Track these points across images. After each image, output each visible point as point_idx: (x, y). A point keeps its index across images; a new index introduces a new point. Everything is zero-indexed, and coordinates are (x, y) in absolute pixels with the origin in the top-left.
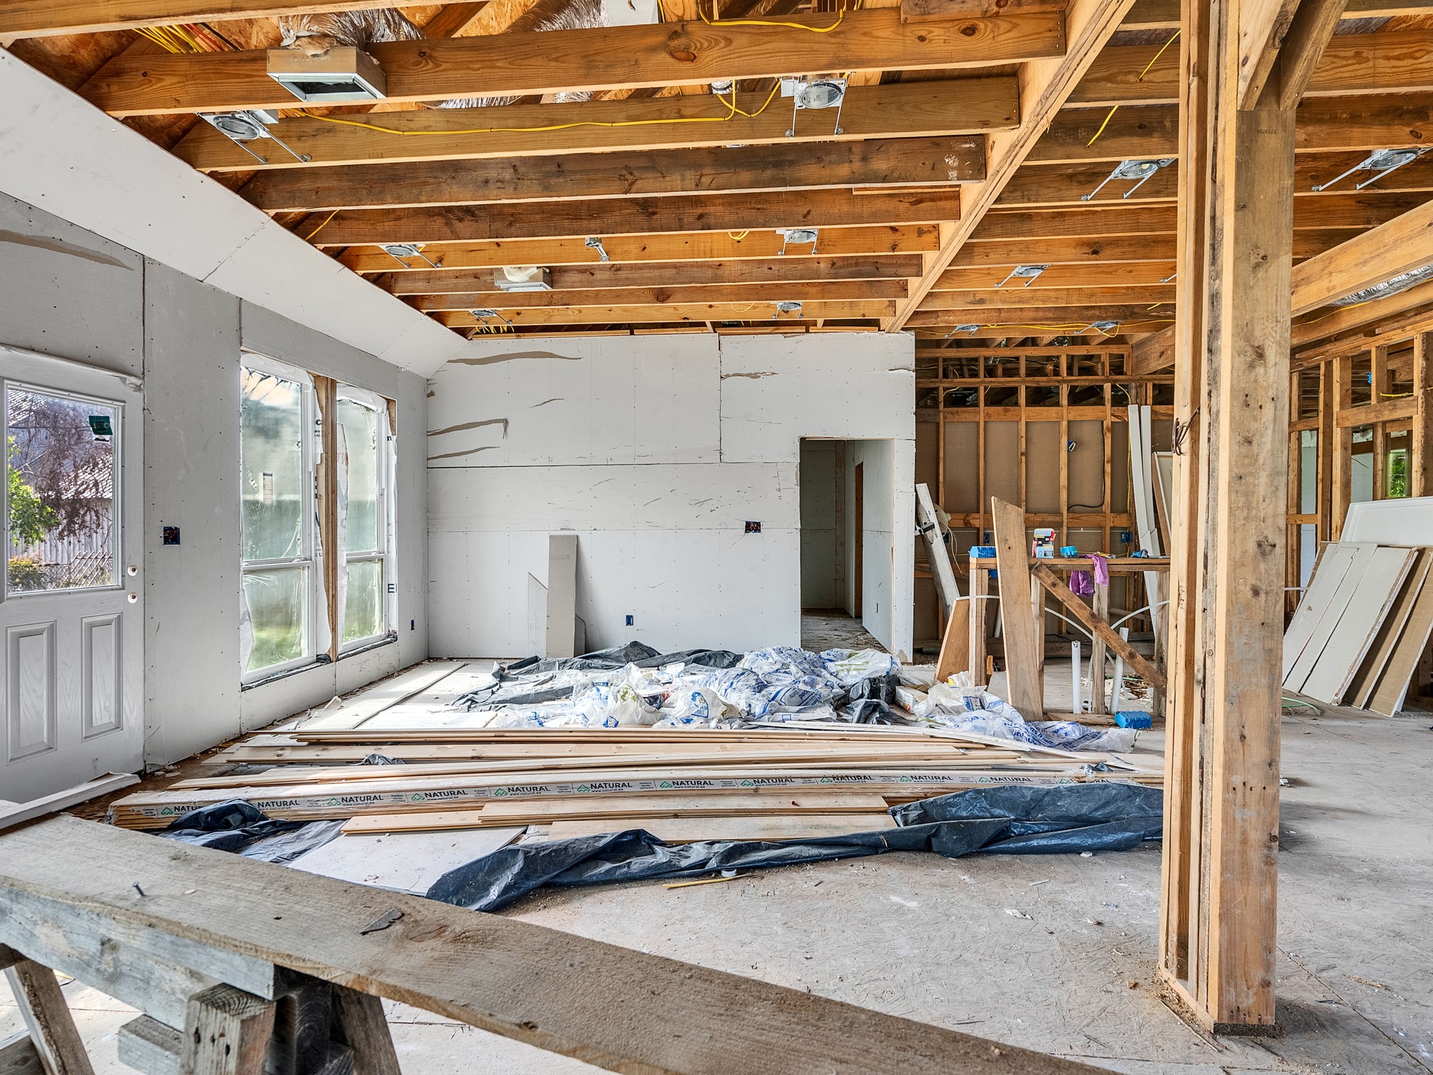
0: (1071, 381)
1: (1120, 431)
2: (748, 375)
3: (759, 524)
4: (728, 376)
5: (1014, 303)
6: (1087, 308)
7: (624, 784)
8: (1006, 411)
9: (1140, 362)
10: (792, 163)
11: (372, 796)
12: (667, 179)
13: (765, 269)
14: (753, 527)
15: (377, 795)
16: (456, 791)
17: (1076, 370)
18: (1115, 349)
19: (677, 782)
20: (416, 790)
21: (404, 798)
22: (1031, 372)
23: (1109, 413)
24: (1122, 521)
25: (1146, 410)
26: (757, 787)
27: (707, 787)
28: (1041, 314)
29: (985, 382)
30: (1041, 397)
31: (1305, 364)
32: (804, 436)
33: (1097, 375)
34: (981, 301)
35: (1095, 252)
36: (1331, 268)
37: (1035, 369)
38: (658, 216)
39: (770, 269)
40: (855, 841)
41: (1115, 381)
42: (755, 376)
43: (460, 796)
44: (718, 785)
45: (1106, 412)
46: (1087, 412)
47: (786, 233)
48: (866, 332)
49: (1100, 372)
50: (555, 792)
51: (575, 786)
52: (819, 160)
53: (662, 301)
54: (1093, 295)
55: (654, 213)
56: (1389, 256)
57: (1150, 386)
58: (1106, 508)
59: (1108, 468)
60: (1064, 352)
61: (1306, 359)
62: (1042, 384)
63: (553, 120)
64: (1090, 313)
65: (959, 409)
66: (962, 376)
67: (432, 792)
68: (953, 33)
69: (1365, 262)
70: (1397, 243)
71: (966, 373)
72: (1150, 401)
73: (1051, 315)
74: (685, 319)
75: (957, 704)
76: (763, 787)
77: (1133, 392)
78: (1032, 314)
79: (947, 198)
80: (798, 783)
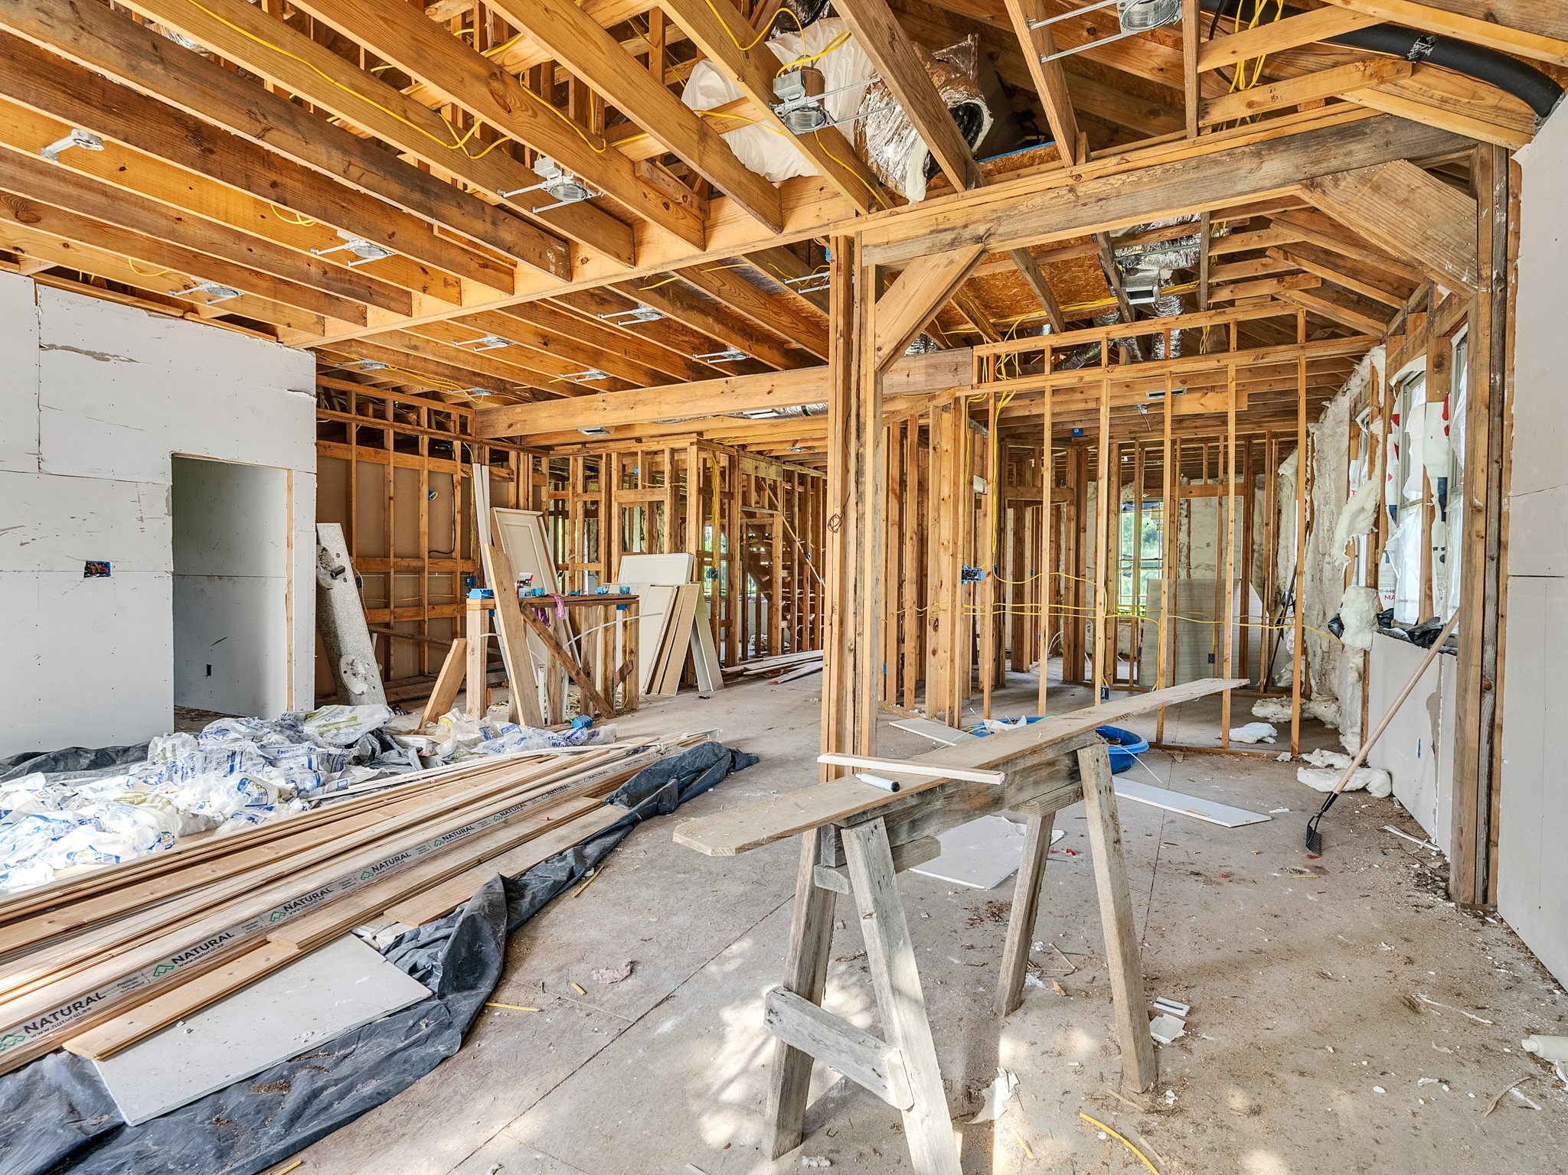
0: (431, 433)
1: (467, 483)
2: (87, 353)
3: (107, 565)
4: (52, 347)
5: (442, 357)
6: (479, 375)
7: (403, 857)
8: (376, 452)
9: (483, 428)
10: (437, 197)
11: (83, 999)
12: (310, 146)
13: (244, 247)
14: (97, 569)
15: (92, 995)
16: (217, 938)
17: (434, 424)
18: (463, 411)
19: (447, 836)
20: (155, 961)
21: (140, 980)
22: (398, 418)
23: (459, 468)
24: (468, 567)
25: (486, 469)
26: (506, 818)
27: (471, 832)
28: (441, 370)
29: (356, 419)
30: (406, 444)
31: (591, 453)
32: (177, 451)
33: (449, 431)
34: (415, 348)
35: (545, 344)
36: (661, 398)
37: (402, 413)
38: (213, 157)
39: (250, 250)
40: (624, 822)
41: (464, 440)
42: (101, 357)
43: (224, 942)
44: (478, 828)
45: (456, 466)
46: (443, 465)
47: (355, 242)
48: (261, 339)
49: (452, 430)
50: (339, 892)
51: (356, 875)
52: (460, 206)
53: (26, 222)
54: (498, 369)
55: (211, 151)
56: (699, 403)
57: (487, 448)
58: (457, 554)
59: (458, 518)
60: (425, 405)
61: (592, 449)
62: (408, 432)
63: (257, 29)
64: (477, 379)
65: (332, 444)
66: (333, 408)
67: (182, 954)
68: (659, 201)
69: (683, 403)
70: (703, 397)
71: (337, 406)
72: (487, 462)
73: (448, 373)
74: (16, 249)
75: (474, 736)
76: (510, 816)
77: (476, 452)
78: (433, 367)
79: (505, 273)
80: (529, 805)
